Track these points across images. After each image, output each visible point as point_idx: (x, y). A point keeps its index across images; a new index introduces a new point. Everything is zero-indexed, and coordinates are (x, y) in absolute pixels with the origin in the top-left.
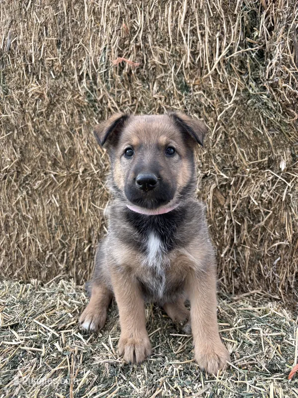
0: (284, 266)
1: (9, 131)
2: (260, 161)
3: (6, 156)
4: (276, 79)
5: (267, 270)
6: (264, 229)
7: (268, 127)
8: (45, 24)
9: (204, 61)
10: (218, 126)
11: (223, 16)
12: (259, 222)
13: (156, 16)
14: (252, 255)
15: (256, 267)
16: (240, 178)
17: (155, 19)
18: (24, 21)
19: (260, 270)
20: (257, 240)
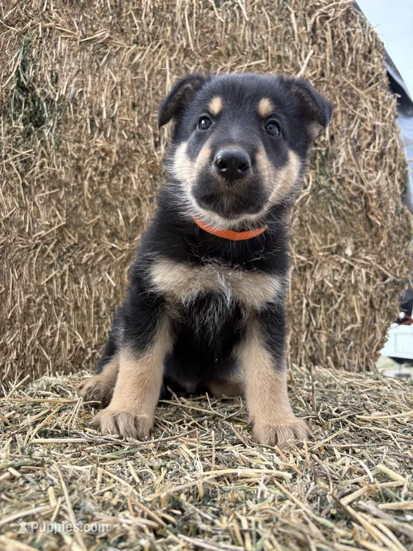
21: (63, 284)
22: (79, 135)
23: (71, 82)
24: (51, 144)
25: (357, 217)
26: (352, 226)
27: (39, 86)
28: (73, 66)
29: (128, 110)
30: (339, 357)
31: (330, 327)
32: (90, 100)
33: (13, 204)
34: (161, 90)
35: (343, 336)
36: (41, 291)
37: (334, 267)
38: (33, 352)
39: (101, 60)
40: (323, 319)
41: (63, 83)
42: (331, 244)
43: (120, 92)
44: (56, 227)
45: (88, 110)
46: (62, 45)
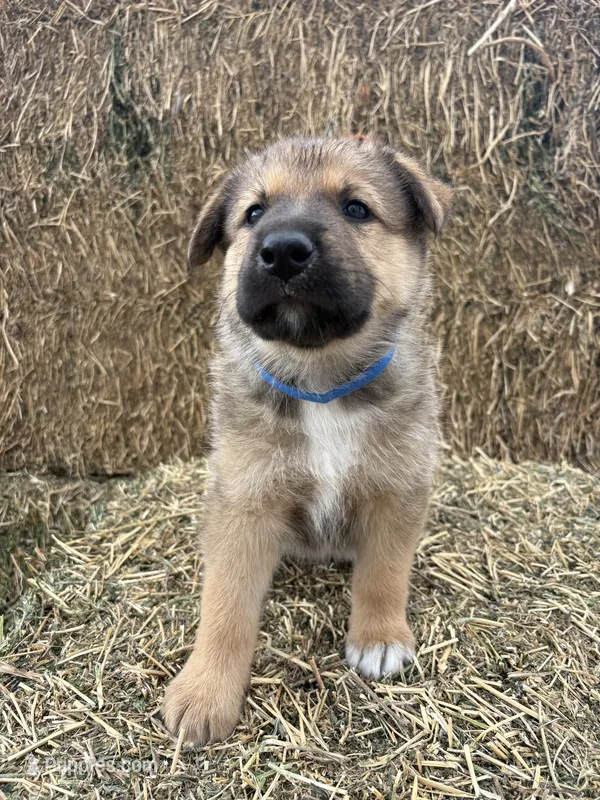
0: (568, 425)
1: (170, 236)
2: (540, 282)
3: (162, 275)
4: (568, 175)
5: (546, 431)
6: (543, 374)
7: (552, 237)
8: (239, 77)
9: (472, 145)
10: (489, 234)
11: (499, 86)
12: (537, 365)
13: (408, 78)
14: (526, 412)
15: (532, 428)
16: (515, 306)
17: (406, 83)
18: (205, 70)
19: (536, 431)
20: (533, 390)
21: (192, 351)
22: (192, 161)
23: (175, 88)
24: (161, 179)
25: (589, 235)
26: (580, 249)
27: (138, 103)
28: (176, 62)
29: (250, 116)
30: (540, 433)
31: (531, 393)
32: (201, 110)
33: (129, 259)
34: (294, 75)
35: (550, 404)
36: (170, 359)
37: (544, 313)
38: (169, 424)
39: (210, 45)
40: (521, 384)
41: (167, 92)
42: (543, 278)
43: (238, 90)
44: (177, 285)
45: (200, 125)
46: (161, 33)
